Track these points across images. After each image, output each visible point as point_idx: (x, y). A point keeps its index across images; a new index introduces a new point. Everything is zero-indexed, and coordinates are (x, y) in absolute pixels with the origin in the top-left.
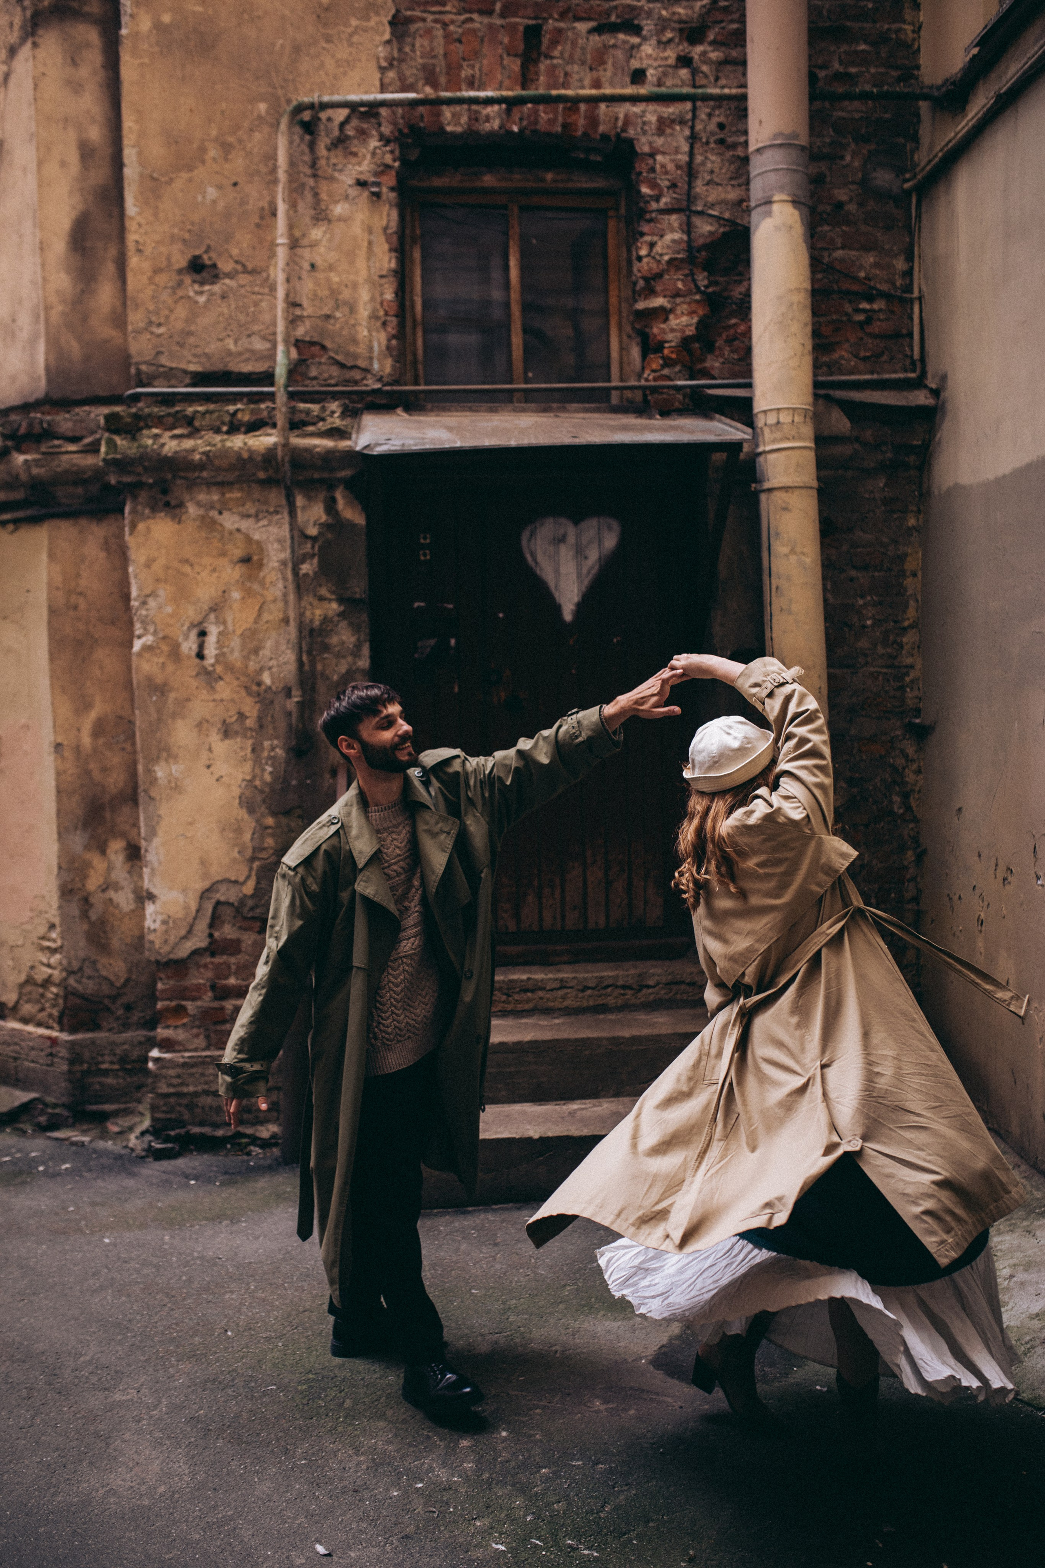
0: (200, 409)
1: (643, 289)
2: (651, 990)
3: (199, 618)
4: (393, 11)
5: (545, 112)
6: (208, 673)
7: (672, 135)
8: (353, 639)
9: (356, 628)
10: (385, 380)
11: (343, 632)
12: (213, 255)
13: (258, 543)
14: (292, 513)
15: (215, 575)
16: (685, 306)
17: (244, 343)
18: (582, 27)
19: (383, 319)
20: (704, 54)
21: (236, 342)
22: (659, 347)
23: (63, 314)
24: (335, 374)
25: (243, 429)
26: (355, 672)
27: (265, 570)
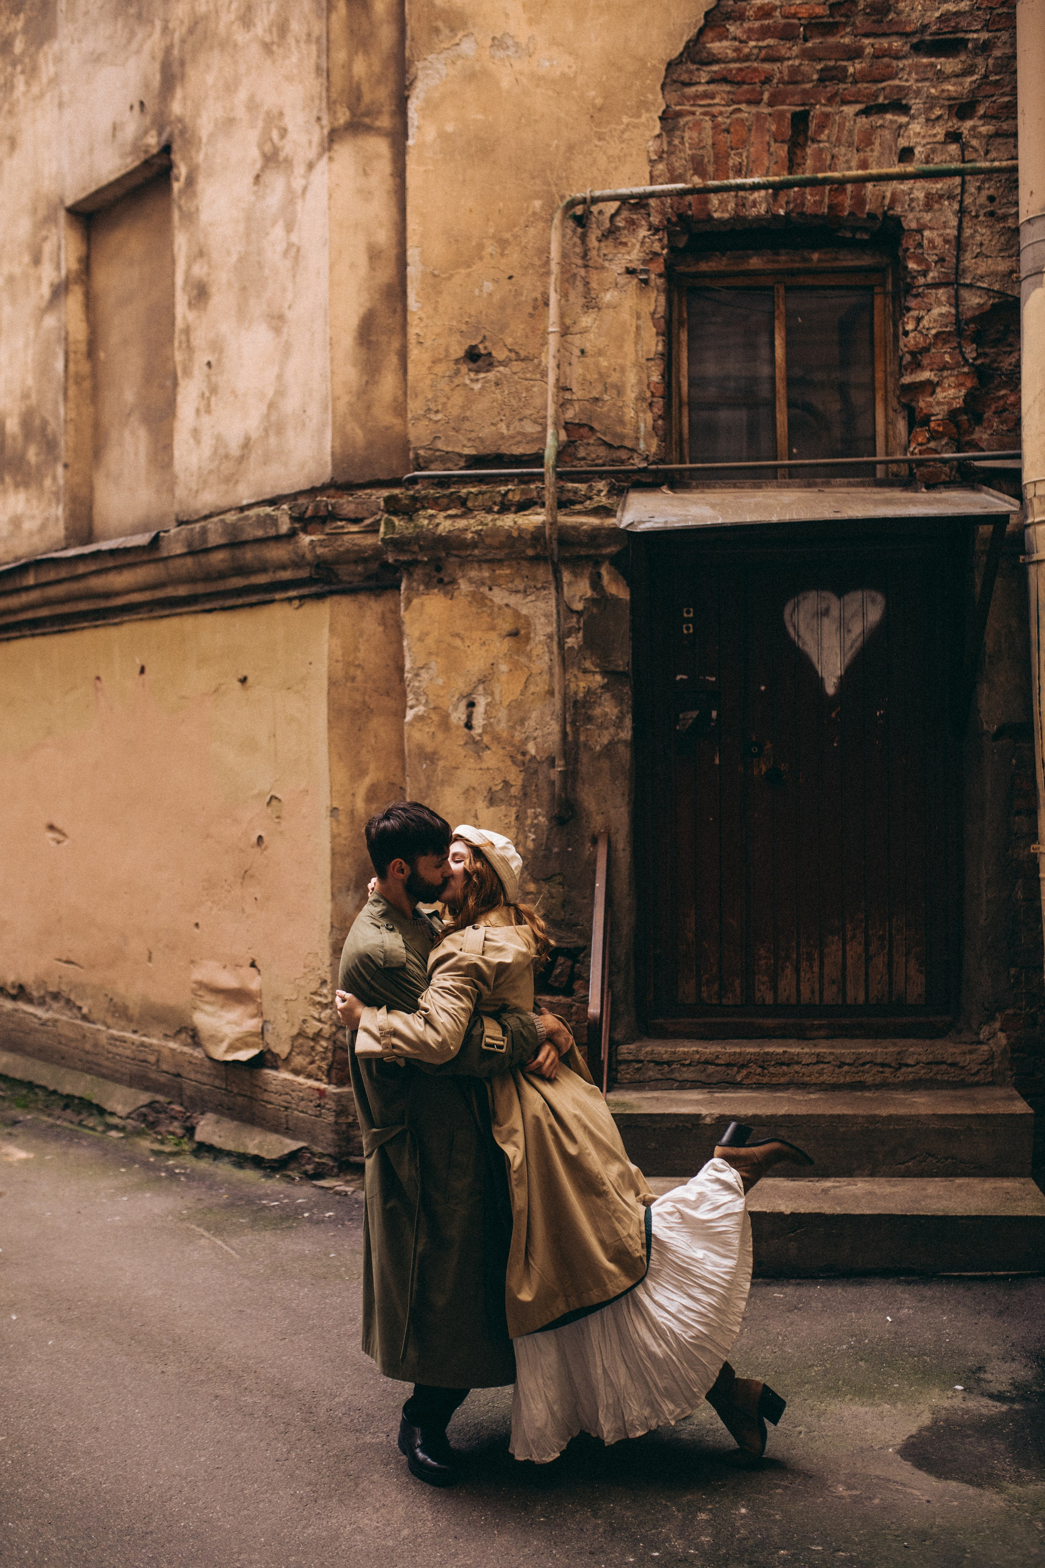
0: (473, 490)
1: (909, 363)
2: (910, 1069)
3: (467, 690)
4: (664, 107)
5: (811, 195)
6: (476, 743)
7: (940, 210)
8: (616, 711)
9: (619, 700)
10: (651, 459)
11: (606, 704)
12: (487, 344)
13: (525, 616)
14: (559, 588)
15: (485, 648)
16: (953, 379)
17: (516, 427)
18: (849, 110)
19: (650, 400)
20: (974, 128)
21: (508, 427)
22: (925, 421)
23: (350, 404)
24: (603, 454)
25: (513, 509)
26: (617, 743)
27: (532, 644)
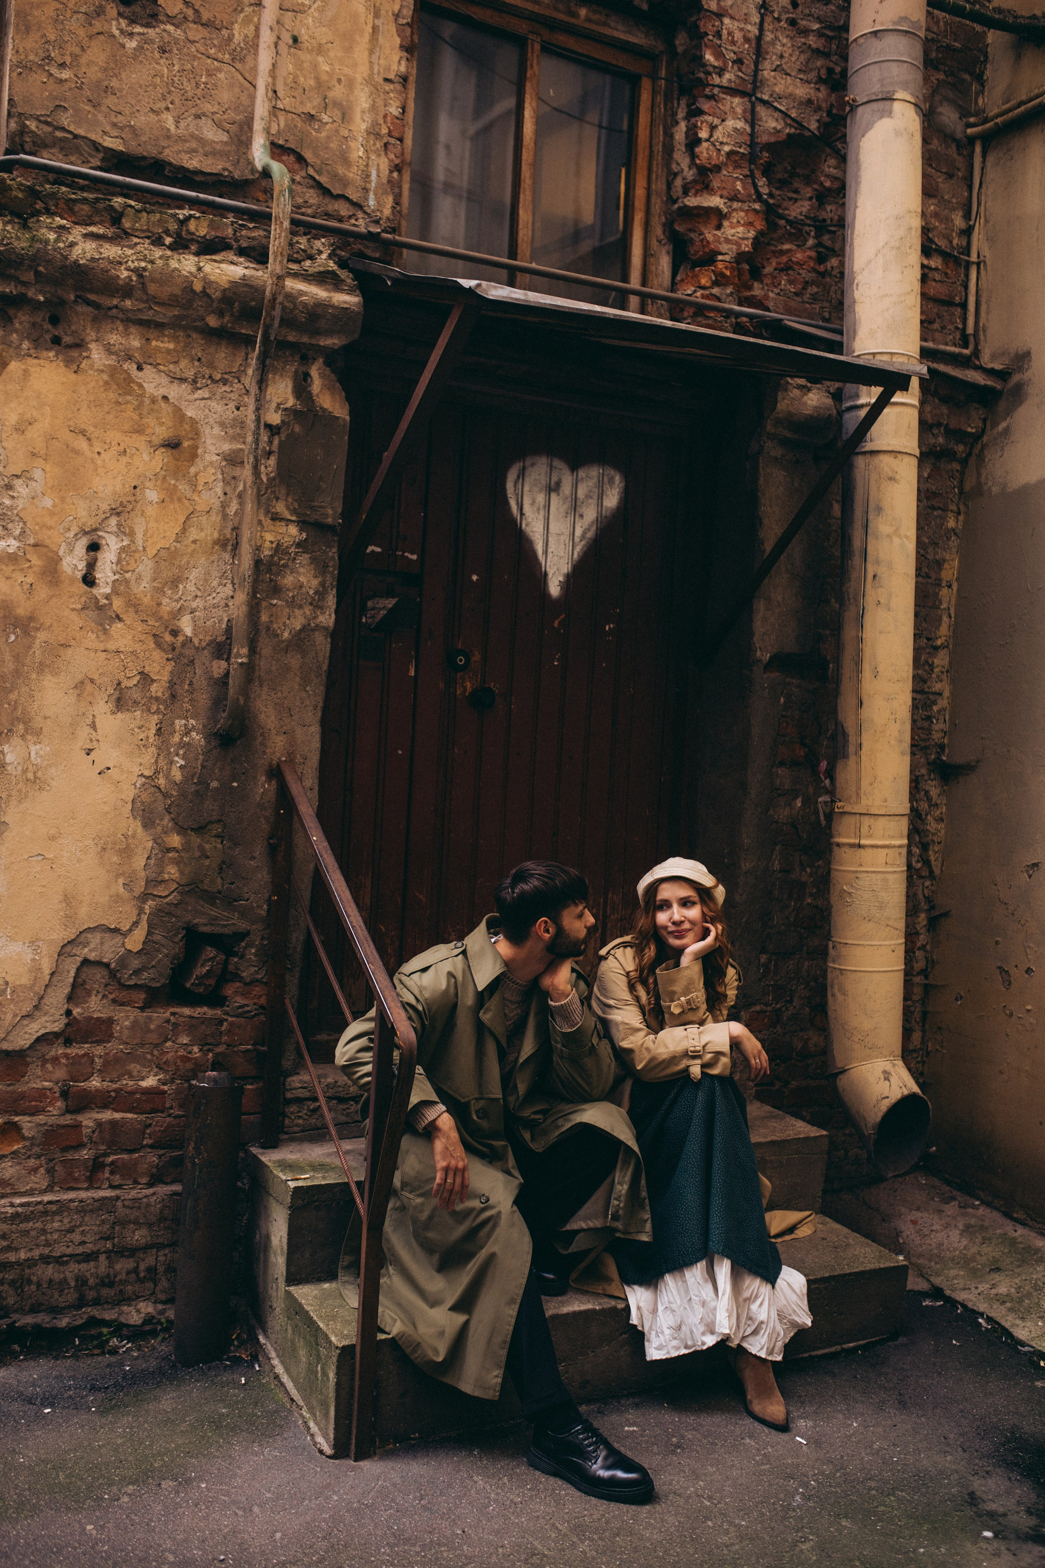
0: (132, 202)
1: (691, 182)
3: (91, 523)
6: (100, 608)
8: (315, 582)
9: (320, 567)
10: (383, 223)
11: (302, 570)
13: (193, 422)
15: (124, 460)
16: (742, 214)
17: (189, 125)
19: (385, 140)
21: (177, 121)
22: (710, 258)
24: (311, 201)
25: (193, 248)
26: (313, 630)
27: (199, 464)
